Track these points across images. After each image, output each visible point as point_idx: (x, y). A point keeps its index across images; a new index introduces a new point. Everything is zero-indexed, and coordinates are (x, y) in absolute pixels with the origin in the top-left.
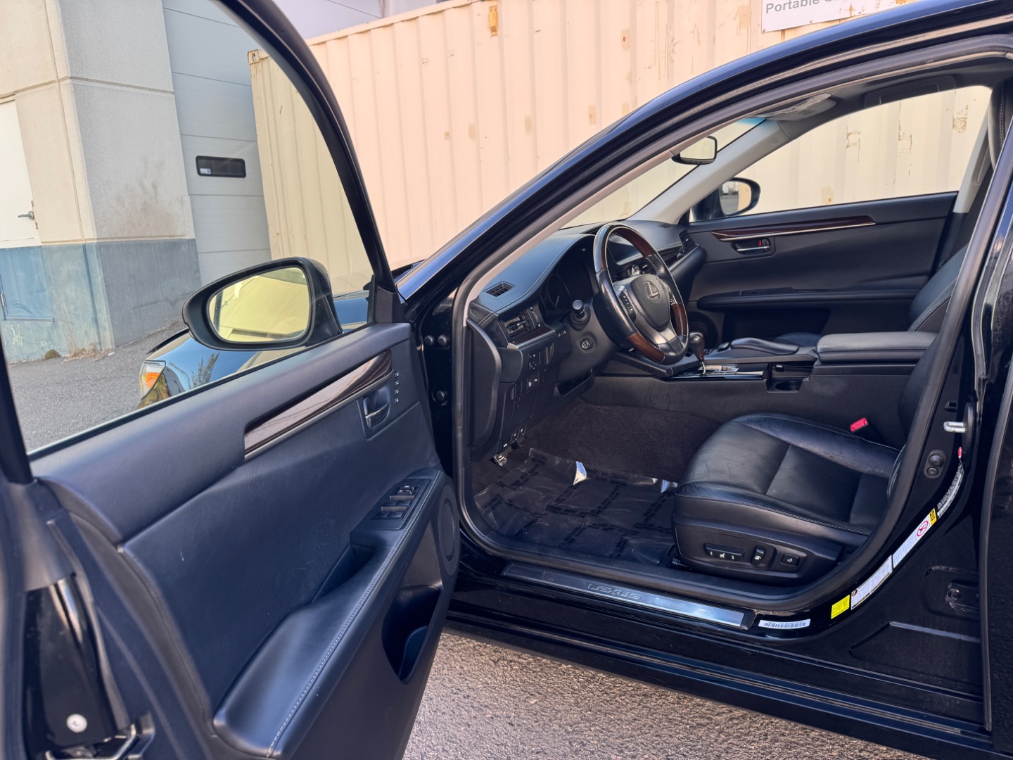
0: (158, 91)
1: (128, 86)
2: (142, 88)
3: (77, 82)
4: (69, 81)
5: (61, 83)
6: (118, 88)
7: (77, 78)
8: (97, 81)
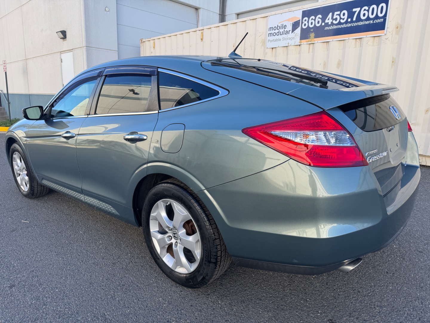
0: (112, 50)
1: (103, 49)
2: (107, 50)
3: (88, 48)
4: (85, 47)
5: (84, 48)
6: (100, 49)
7: (88, 47)
8: (94, 48)
